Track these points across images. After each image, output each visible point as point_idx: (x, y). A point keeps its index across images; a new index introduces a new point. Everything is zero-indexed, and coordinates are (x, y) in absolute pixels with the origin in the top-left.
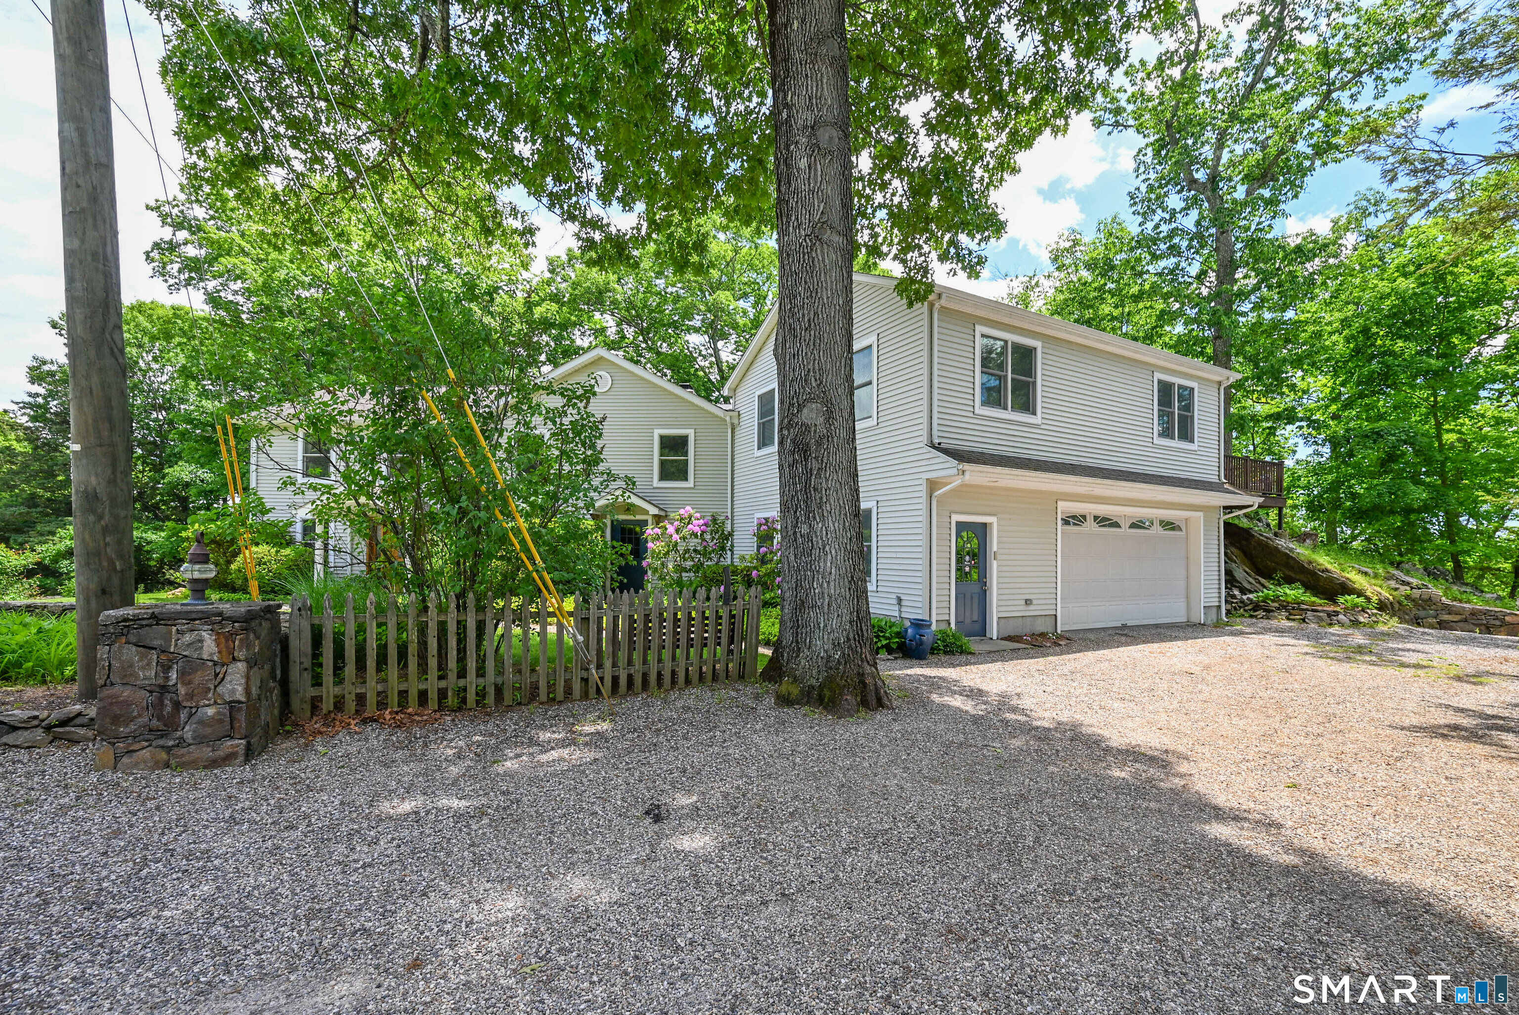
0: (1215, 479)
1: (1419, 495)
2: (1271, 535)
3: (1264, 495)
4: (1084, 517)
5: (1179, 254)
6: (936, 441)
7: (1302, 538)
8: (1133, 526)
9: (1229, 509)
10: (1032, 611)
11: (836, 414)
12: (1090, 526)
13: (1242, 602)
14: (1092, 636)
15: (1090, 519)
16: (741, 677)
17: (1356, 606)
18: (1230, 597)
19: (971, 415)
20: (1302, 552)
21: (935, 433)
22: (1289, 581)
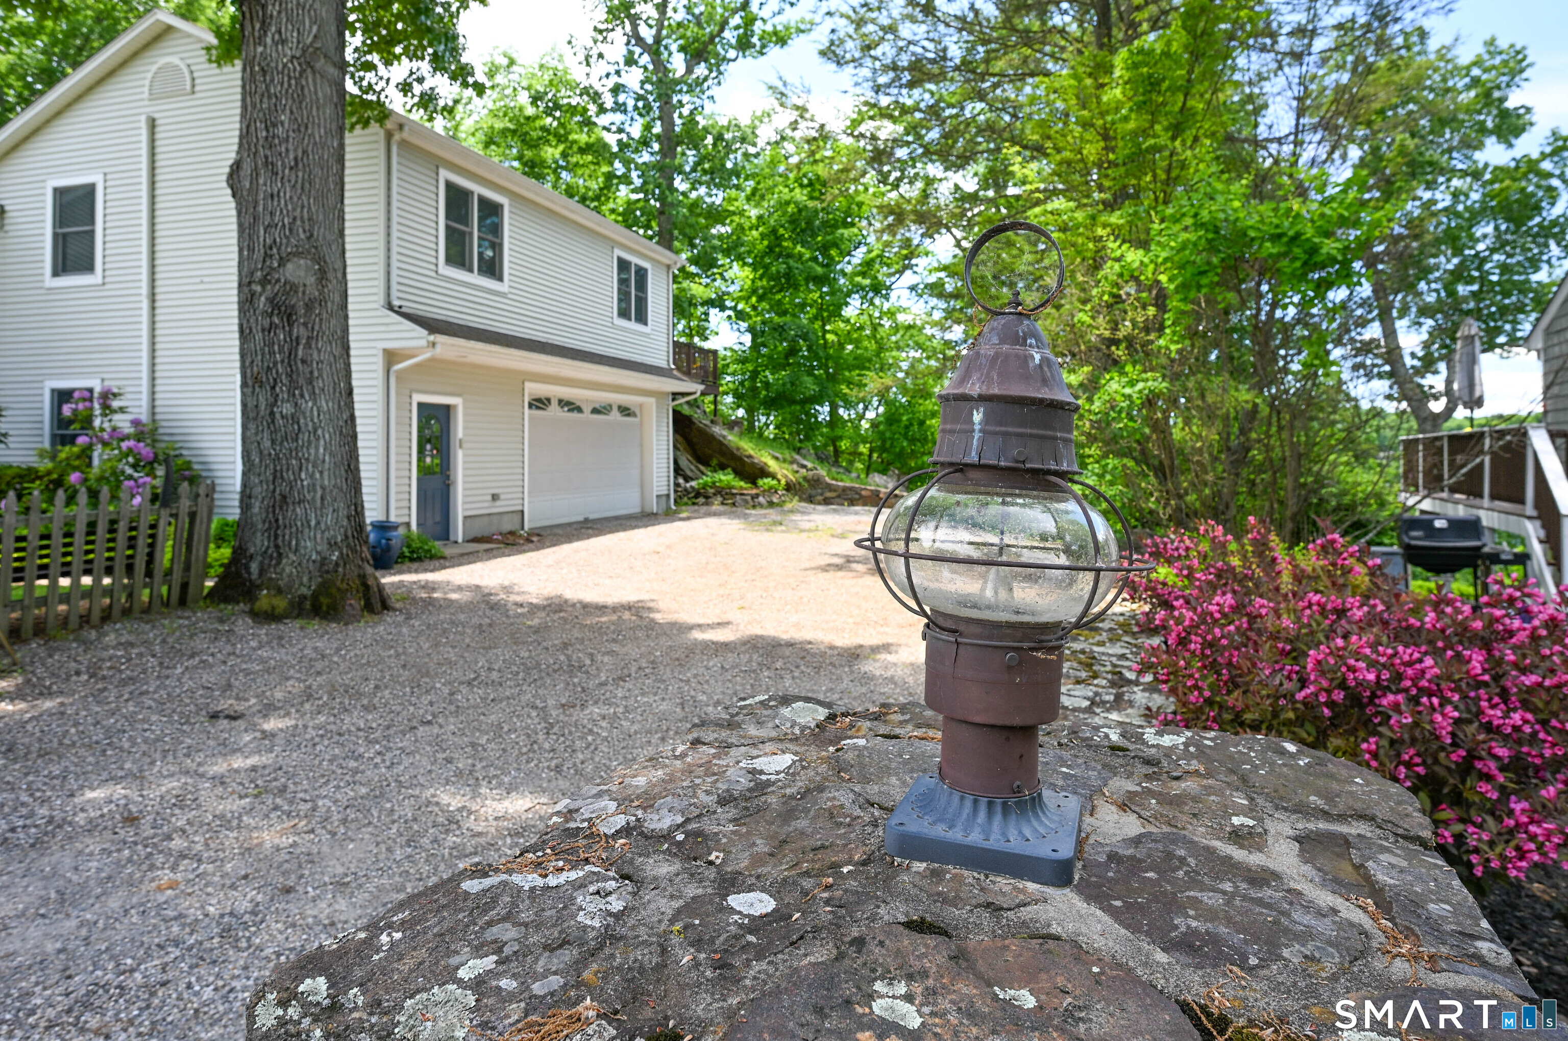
0: (663, 364)
1: (810, 386)
2: (707, 422)
3: (703, 383)
4: (549, 400)
5: (625, 112)
6: (396, 303)
7: (732, 425)
8: (595, 411)
9: (675, 395)
10: (500, 507)
11: (330, 275)
12: (554, 410)
13: (686, 490)
14: (560, 531)
15: (554, 402)
16: (183, 602)
17: (771, 488)
18: (677, 485)
19: (433, 274)
20: (732, 438)
21: (394, 294)
22: (722, 467)
